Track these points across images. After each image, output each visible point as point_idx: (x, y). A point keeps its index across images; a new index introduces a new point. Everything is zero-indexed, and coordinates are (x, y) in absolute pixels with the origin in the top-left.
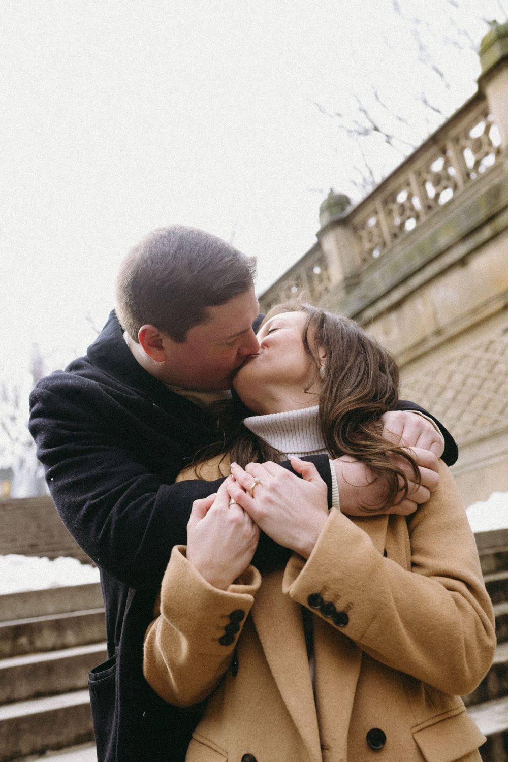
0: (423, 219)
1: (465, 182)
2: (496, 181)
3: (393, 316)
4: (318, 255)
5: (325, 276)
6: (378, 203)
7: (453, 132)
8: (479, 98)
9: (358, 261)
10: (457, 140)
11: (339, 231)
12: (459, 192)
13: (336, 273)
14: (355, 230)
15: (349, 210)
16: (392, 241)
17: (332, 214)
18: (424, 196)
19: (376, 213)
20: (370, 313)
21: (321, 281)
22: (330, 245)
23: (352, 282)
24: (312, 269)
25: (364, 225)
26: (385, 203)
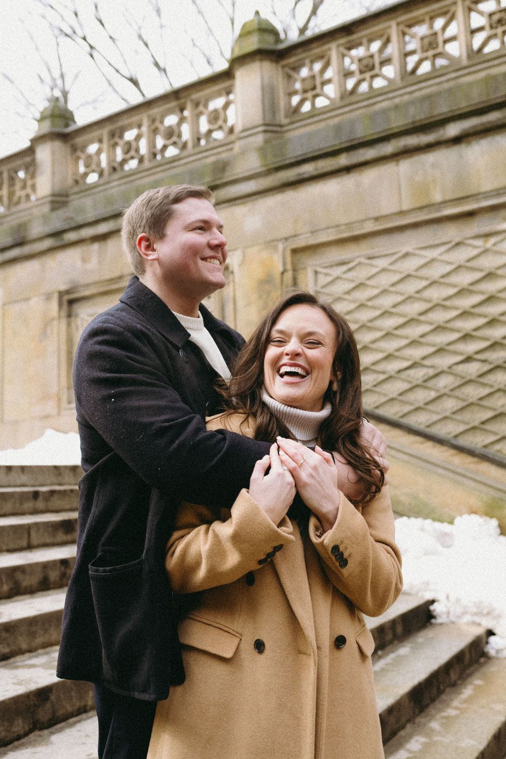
0: (147, 164)
1: (194, 147)
2: (224, 156)
3: (96, 246)
4: (28, 159)
5: (29, 183)
6: (105, 132)
7: (196, 96)
8: (227, 75)
9: (70, 181)
10: (197, 104)
11: (57, 144)
12: (185, 153)
13: (44, 185)
14: (74, 149)
15: (72, 128)
16: (110, 174)
17: (53, 125)
18: (152, 144)
19: (100, 141)
20: (72, 236)
21: (24, 187)
22: (44, 154)
23: (59, 200)
24: (16, 172)
25: (84, 148)
26: (112, 135)
